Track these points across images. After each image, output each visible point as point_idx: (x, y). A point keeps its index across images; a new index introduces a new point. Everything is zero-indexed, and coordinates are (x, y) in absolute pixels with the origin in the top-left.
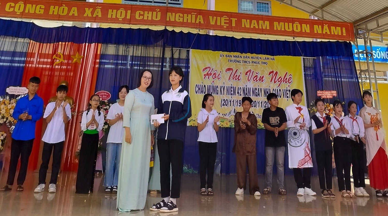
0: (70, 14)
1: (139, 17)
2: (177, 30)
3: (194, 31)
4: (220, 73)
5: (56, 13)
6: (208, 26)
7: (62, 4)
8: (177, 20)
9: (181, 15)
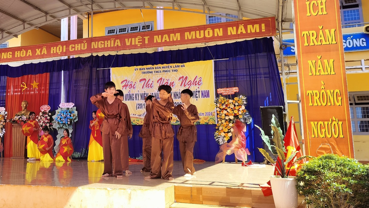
0: (28, 55)
1: (72, 49)
2: (100, 54)
3: (113, 53)
4: (135, 83)
5: (19, 56)
6: (124, 47)
7: (22, 49)
8: (100, 47)
9: (103, 42)
